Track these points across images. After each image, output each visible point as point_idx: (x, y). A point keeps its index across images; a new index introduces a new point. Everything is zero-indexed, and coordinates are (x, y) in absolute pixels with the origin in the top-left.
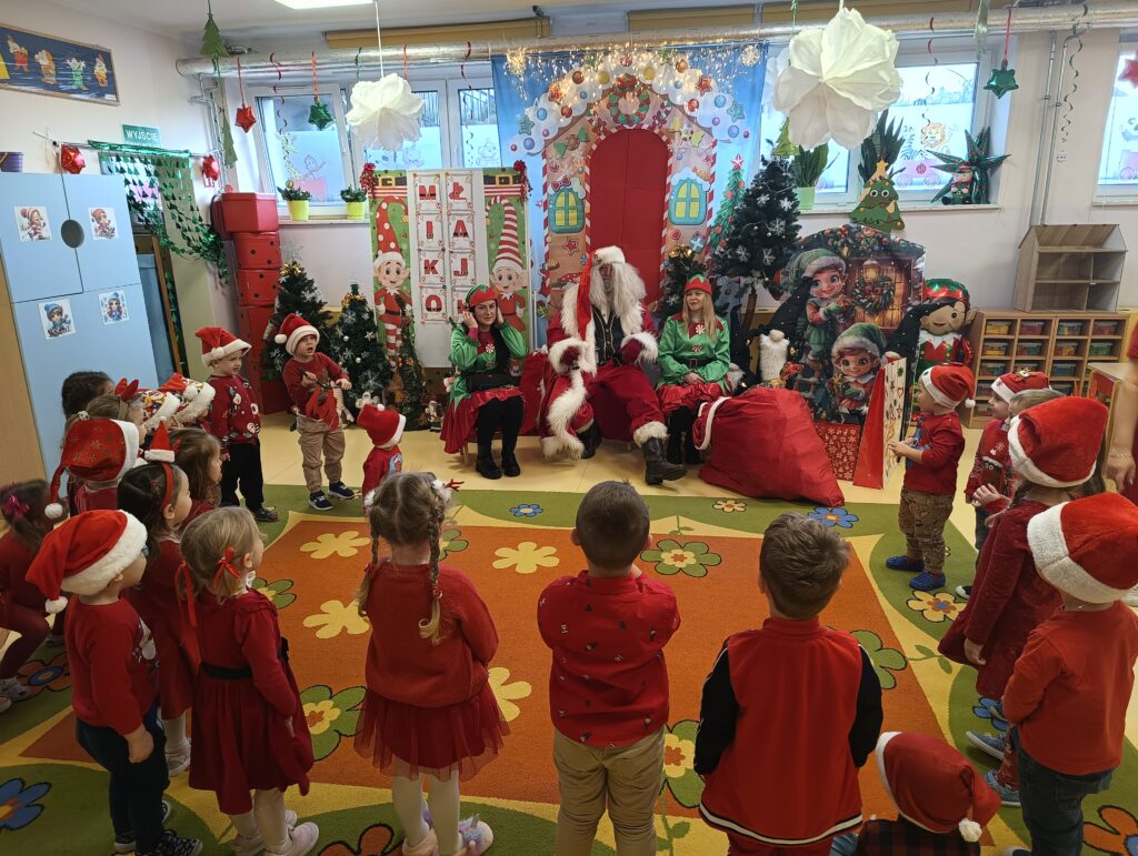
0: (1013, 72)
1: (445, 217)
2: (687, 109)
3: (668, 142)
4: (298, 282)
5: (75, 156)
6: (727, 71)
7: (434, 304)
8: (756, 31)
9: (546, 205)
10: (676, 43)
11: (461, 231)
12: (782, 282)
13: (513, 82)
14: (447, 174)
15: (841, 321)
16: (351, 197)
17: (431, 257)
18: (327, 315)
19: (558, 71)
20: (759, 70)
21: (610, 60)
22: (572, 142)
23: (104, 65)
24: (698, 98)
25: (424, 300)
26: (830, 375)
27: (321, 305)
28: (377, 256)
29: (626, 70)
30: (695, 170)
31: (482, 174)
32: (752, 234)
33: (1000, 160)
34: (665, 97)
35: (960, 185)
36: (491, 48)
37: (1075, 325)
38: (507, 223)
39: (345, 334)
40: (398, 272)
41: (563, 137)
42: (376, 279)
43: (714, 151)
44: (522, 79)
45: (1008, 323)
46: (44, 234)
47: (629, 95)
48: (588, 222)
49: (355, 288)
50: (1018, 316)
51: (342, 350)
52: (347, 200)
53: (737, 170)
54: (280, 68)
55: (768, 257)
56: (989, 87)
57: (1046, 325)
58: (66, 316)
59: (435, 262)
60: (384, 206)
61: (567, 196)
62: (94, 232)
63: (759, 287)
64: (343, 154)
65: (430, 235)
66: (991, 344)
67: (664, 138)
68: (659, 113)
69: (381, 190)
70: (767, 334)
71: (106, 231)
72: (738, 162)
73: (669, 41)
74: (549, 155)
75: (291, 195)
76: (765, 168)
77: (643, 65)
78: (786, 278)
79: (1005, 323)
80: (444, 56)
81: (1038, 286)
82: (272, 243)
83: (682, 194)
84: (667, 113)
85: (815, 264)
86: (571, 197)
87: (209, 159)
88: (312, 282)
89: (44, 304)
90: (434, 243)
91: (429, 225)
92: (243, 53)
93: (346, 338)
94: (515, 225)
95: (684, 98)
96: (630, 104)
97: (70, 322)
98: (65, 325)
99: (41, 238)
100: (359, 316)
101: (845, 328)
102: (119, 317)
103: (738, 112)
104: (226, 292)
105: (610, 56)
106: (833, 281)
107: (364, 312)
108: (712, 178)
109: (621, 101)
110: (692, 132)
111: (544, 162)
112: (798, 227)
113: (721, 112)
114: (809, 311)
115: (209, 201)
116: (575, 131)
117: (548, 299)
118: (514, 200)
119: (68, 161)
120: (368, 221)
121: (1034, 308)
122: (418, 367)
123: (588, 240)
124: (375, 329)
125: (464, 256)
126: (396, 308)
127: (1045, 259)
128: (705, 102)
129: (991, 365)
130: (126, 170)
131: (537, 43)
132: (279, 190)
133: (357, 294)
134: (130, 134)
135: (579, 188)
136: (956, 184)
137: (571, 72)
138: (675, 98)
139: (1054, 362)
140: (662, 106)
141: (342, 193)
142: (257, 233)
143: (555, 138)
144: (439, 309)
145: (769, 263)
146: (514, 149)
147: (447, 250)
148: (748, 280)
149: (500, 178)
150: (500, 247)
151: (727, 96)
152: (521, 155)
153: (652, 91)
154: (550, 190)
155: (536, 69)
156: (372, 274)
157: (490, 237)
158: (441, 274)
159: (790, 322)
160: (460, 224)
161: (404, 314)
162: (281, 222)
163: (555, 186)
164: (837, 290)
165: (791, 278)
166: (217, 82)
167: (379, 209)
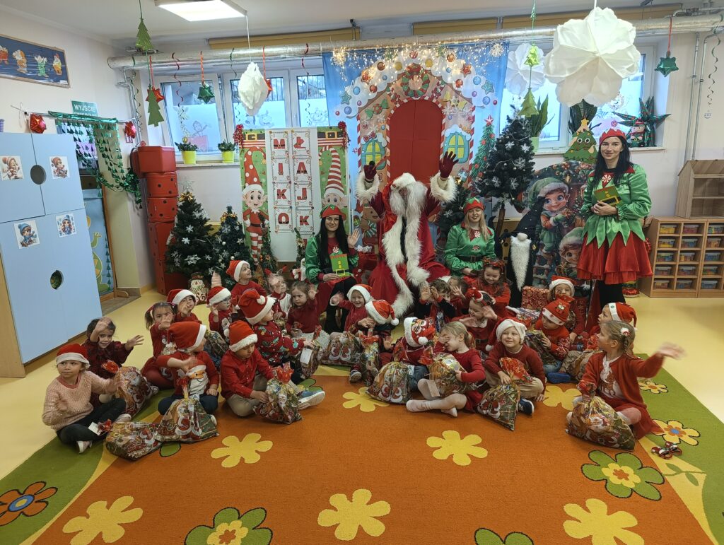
0: (674, 59)
1: (291, 160)
2: (455, 86)
3: (443, 108)
4: (190, 206)
5: (40, 122)
6: (482, 61)
7: (284, 219)
8: (501, 34)
9: (359, 152)
10: (447, 43)
11: (302, 169)
12: (523, 201)
13: (337, 70)
14: (292, 131)
15: (566, 226)
16: (225, 147)
17: (282, 187)
18: (209, 228)
19: (367, 62)
20: (503, 59)
21: (402, 54)
22: (377, 108)
23: (59, 61)
24: (463, 79)
25: (277, 216)
26: (558, 263)
27: (206, 220)
28: (245, 187)
29: (414, 61)
30: (461, 126)
31: (316, 131)
32: (503, 168)
33: (663, 118)
34: (440, 78)
35: (636, 134)
36: (321, 47)
37: (719, 226)
38: (333, 164)
39: (223, 241)
40: (259, 198)
41: (371, 106)
42: (244, 202)
43: (473, 114)
44: (343, 68)
45: (675, 226)
46: (19, 176)
47: (416, 77)
48: (388, 162)
49: (229, 209)
50: (682, 221)
51: (221, 252)
52: (222, 150)
53: (489, 127)
54: (178, 63)
55: (514, 184)
56: (658, 69)
57: (700, 227)
58: (34, 232)
59: (284, 191)
60: (250, 153)
61: (374, 145)
62: (53, 173)
63: (507, 204)
64: (219, 119)
65: (281, 173)
66: (663, 240)
67: (440, 106)
68: (436, 89)
69: (247, 143)
70: (515, 236)
71: (61, 173)
72: (490, 121)
73: (442, 42)
74: (362, 118)
75: (184, 148)
76: (510, 124)
77: (425, 57)
78: (526, 198)
79: (673, 226)
80: (290, 53)
81: (693, 200)
82: (172, 180)
83: (452, 142)
84: (442, 89)
85: (548, 188)
86: (377, 146)
87: (130, 125)
88: (200, 205)
89: (19, 224)
90: (284, 178)
91: (281, 166)
92: (154, 53)
93: (224, 243)
94: (339, 165)
95: (453, 79)
96: (416, 83)
97: (36, 236)
98: (32, 239)
99: (16, 178)
100: (232, 228)
101: (568, 231)
102: (70, 232)
103: (490, 88)
104: (140, 213)
105: (402, 52)
106: (559, 199)
107: (236, 225)
108: (472, 132)
109: (410, 81)
110: (458, 101)
111: (358, 122)
112: (533, 163)
113: (478, 88)
114: (543, 220)
115: (129, 153)
116: (379, 101)
117: (360, 215)
118: (338, 148)
119: (35, 125)
120: (238, 163)
121: (692, 215)
122: (274, 261)
123: (389, 174)
124: (243, 237)
125: (304, 187)
126: (258, 221)
127: (698, 182)
128: (467, 82)
129: (663, 254)
130: (74, 131)
131: (353, 44)
132: (176, 144)
133: (231, 213)
134: (77, 107)
135: (383, 139)
136: (634, 134)
137: (377, 63)
138: (447, 78)
139: (707, 251)
140: (438, 84)
141: (219, 145)
142: (162, 173)
143: (366, 106)
144: (287, 223)
145: (514, 188)
146: (338, 114)
147: (293, 182)
148: (500, 199)
149: (329, 134)
150: (329, 180)
151: (482, 77)
152: (342, 118)
153: (431, 74)
154: (363, 141)
155: (353, 61)
156: (241, 200)
157: (322, 173)
158: (288, 198)
159: (530, 226)
160: (302, 165)
161: (264, 226)
162: (178, 166)
163: (366, 138)
164: (562, 205)
165: (530, 198)
166: (135, 72)
167: (246, 155)
